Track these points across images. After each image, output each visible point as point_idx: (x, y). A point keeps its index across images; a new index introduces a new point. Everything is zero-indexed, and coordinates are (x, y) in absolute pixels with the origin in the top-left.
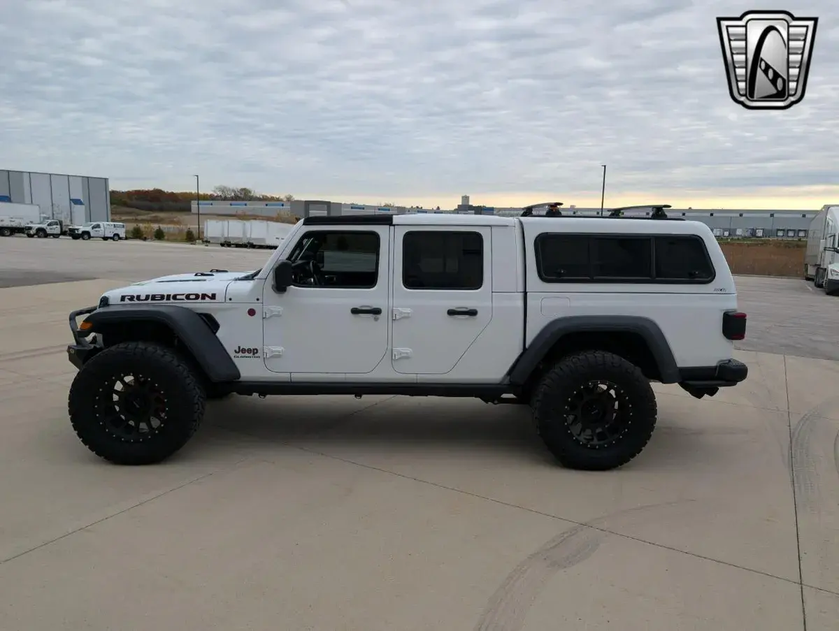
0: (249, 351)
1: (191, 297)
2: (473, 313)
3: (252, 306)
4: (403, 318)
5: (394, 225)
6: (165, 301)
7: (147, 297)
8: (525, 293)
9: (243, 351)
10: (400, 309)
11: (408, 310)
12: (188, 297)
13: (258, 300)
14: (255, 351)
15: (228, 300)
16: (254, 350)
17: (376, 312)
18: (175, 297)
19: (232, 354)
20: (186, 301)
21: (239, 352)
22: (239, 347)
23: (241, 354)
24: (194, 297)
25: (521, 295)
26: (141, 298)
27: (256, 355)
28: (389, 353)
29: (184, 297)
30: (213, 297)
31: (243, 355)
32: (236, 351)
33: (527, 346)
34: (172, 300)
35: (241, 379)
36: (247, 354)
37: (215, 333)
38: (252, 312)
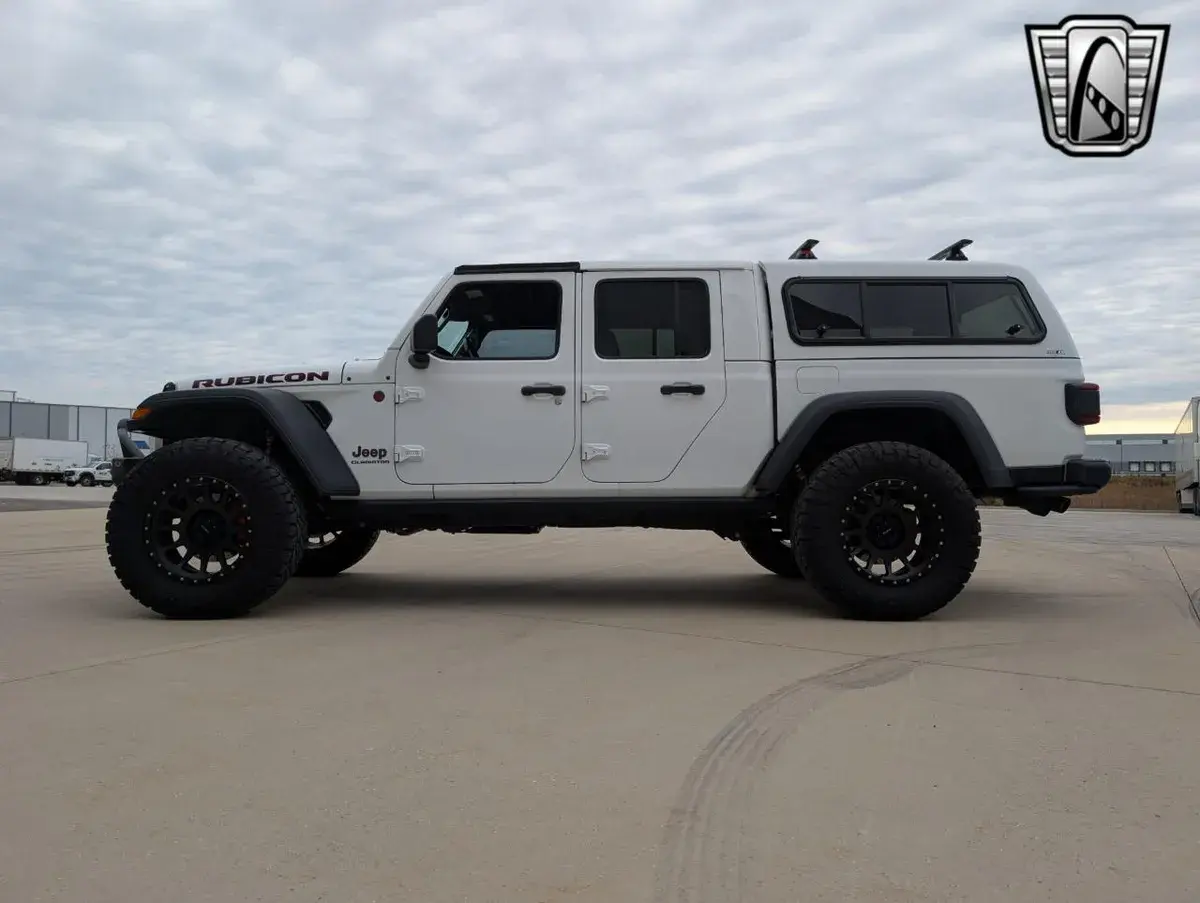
0: (374, 453)
1: (293, 377)
2: (698, 390)
3: (378, 388)
4: (596, 399)
5: (582, 272)
6: (256, 385)
7: (231, 381)
8: (773, 362)
9: (366, 453)
10: (592, 386)
11: (605, 388)
12: (288, 378)
13: (388, 378)
14: (382, 453)
15: (345, 381)
16: (381, 450)
17: (558, 391)
18: (270, 379)
19: (349, 458)
20: (285, 383)
21: (359, 455)
22: (360, 448)
23: (362, 458)
24: (297, 377)
25: (766, 366)
26: (222, 382)
27: (384, 459)
28: (577, 451)
29: (282, 378)
30: (325, 376)
31: (365, 459)
32: (354, 454)
33: (779, 438)
34: (265, 384)
35: (362, 496)
36: (370, 458)
37: (325, 428)
38: (379, 396)
